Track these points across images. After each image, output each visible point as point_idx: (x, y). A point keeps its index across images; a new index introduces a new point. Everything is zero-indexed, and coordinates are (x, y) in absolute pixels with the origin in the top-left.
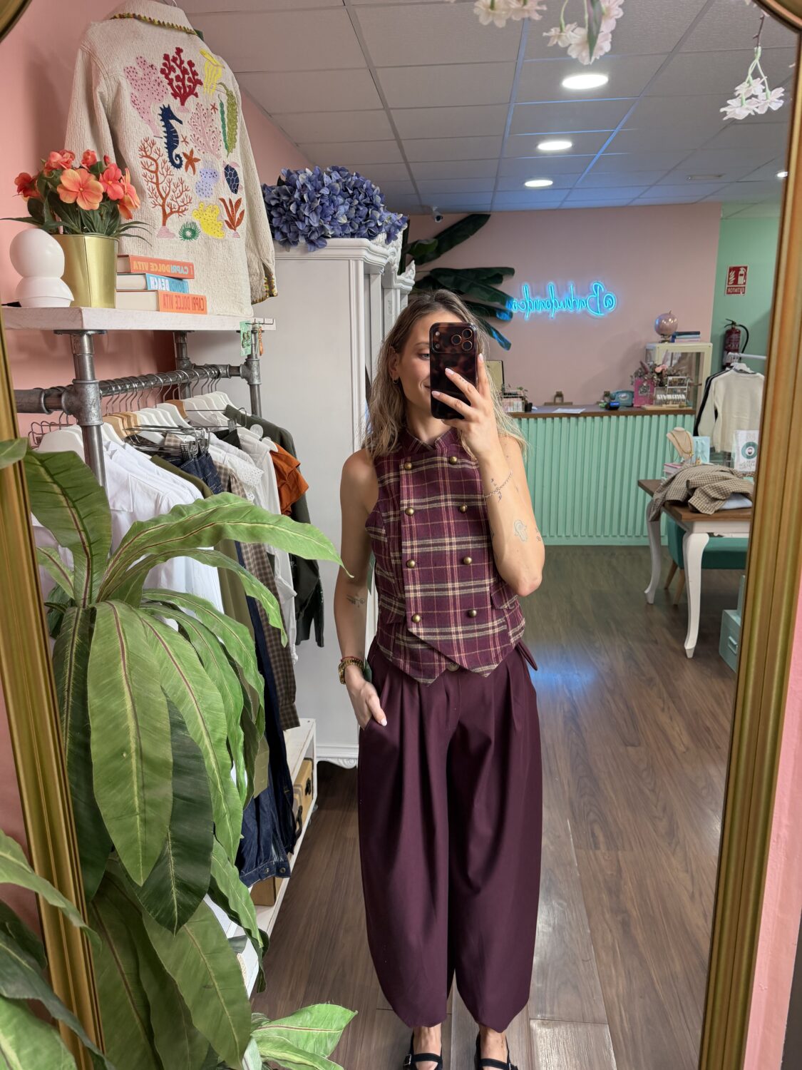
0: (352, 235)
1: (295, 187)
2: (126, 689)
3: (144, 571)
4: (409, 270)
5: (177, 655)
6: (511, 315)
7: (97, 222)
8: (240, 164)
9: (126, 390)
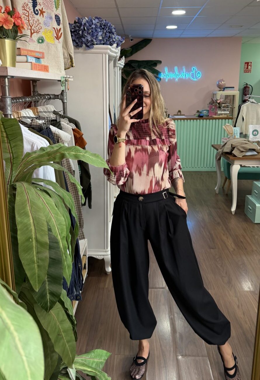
0: (104, 44)
1: (81, 24)
2: (30, 214)
3: (32, 171)
4: (122, 60)
5: (47, 203)
6: (160, 79)
7: (10, 34)
8: (61, 15)
9: (17, 102)
